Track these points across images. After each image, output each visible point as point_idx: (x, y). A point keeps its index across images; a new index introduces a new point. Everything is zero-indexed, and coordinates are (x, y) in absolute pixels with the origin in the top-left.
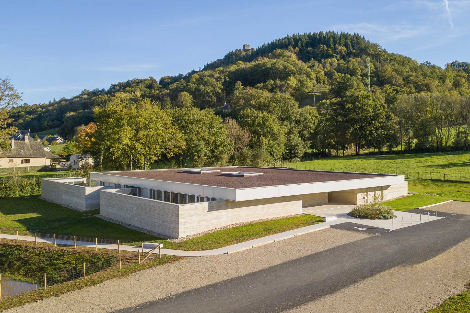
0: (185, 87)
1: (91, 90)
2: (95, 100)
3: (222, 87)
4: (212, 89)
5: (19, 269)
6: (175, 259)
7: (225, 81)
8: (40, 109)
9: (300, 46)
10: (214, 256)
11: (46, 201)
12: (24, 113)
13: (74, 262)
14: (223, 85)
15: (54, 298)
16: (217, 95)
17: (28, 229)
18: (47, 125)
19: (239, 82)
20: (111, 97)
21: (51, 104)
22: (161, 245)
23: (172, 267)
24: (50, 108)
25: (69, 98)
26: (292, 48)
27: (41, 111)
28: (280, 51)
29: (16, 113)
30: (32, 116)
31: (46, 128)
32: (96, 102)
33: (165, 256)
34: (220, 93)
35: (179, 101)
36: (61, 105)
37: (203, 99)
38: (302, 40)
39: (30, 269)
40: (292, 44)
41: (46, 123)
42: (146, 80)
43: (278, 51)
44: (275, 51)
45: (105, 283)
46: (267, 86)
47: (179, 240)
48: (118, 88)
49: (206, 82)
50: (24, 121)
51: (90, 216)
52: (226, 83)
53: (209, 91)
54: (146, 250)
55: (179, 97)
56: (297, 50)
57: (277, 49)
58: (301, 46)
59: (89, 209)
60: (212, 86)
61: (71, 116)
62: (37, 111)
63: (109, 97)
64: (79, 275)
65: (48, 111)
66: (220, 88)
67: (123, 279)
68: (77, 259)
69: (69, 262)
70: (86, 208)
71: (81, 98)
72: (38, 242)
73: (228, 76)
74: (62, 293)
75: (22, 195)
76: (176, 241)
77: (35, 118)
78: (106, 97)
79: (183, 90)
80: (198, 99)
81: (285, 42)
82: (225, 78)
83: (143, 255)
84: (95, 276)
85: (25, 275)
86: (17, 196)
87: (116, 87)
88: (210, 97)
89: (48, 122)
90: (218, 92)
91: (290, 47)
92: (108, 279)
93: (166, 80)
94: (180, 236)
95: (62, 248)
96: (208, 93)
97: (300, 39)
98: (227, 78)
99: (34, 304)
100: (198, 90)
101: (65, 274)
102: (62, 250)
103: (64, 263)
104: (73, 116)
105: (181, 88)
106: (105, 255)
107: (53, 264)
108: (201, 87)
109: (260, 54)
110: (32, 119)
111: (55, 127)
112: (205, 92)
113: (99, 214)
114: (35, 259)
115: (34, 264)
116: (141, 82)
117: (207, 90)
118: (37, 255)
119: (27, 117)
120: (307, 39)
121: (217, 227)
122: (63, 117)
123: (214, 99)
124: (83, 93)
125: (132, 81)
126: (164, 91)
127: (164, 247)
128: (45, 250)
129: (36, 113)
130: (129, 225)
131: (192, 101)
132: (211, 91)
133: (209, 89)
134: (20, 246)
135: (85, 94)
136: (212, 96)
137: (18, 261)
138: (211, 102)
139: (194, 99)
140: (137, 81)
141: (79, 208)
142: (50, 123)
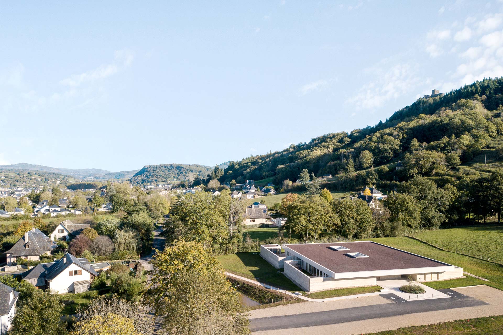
0: (367, 145)
1: (296, 144)
2: (298, 155)
3: (400, 144)
4: (390, 146)
5: (253, 295)
6: (304, 301)
7: (403, 138)
8: (261, 161)
9: (487, 93)
10: (318, 302)
11: (262, 258)
12: (250, 164)
13: (270, 296)
14: (401, 142)
15: (263, 309)
16: (395, 151)
17: (255, 277)
18: (265, 175)
19: (415, 139)
20: (310, 152)
21: (268, 156)
22: (301, 294)
23: (301, 304)
24: (267, 160)
25: (280, 151)
26: (478, 96)
27: (261, 162)
28: (464, 101)
29: (245, 164)
30: (256, 167)
31: (265, 177)
32: (298, 156)
33: (300, 299)
34: (397, 149)
35: (361, 158)
36: (275, 158)
37: (382, 155)
38: (490, 87)
39: (256, 296)
40: (479, 92)
41: (264, 173)
42: (338, 134)
43: (463, 101)
44: (459, 101)
45: (278, 306)
46: (439, 144)
47: (309, 292)
48: (316, 141)
49: (385, 140)
50: (250, 170)
51: (280, 272)
52: (404, 140)
53: (388, 148)
54: (295, 295)
55: (361, 155)
56: (484, 97)
57: (462, 99)
58: (489, 93)
59: (280, 268)
60: (390, 144)
61: (281, 168)
62: (258, 163)
63: (309, 152)
64: (271, 302)
65: (266, 162)
66: (398, 145)
67: (284, 306)
68: (272, 295)
69: (269, 296)
70: (279, 267)
71: (289, 151)
72: (259, 285)
73: (406, 133)
74: (266, 308)
75: (252, 251)
76: (308, 293)
77: (258, 168)
78: (306, 152)
79: (365, 149)
80: (378, 155)
81: (472, 90)
82: (403, 135)
83: (293, 298)
84: (276, 303)
85: (255, 298)
86: (250, 251)
87: (315, 141)
88: (388, 153)
89: (266, 173)
90: (396, 148)
91: (476, 95)
92: (280, 305)
93: (355, 135)
94: (310, 291)
95: (267, 289)
96: (386, 150)
97: (488, 86)
98: (405, 135)
99: (258, 310)
100: (378, 148)
101: (267, 300)
102: (267, 291)
103: (267, 296)
104: (282, 168)
105: (364, 146)
106: (281, 296)
107: (264, 296)
108: (381, 145)
109: (444, 105)
110: (255, 168)
111: (270, 177)
112: (384, 149)
113: (283, 271)
114: (258, 293)
115: (258, 295)
116: (334, 136)
117: (386, 147)
118: (259, 291)
119: (252, 167)
120: (497, 86)
121: (327, 289)
122: (276, 169)
123: (392, 155)
124: (291, 148)
125: (327, 135)
126: (349, 150)
127: (303, 295)
128: (261, 289)
129: (258, 164)
130: (294, 281)
131: (372, 158)
132: (389, 148)
133: (387, 147)
134: (253, 286)
135: (292, 148)
136: (390, 152)
137: (253, 292)
138: (390, 157)
139: (374, 156)
140: (331, 136)
141: (276, 266)
142: (267, 173)
